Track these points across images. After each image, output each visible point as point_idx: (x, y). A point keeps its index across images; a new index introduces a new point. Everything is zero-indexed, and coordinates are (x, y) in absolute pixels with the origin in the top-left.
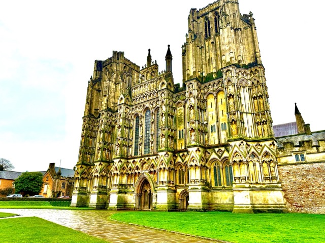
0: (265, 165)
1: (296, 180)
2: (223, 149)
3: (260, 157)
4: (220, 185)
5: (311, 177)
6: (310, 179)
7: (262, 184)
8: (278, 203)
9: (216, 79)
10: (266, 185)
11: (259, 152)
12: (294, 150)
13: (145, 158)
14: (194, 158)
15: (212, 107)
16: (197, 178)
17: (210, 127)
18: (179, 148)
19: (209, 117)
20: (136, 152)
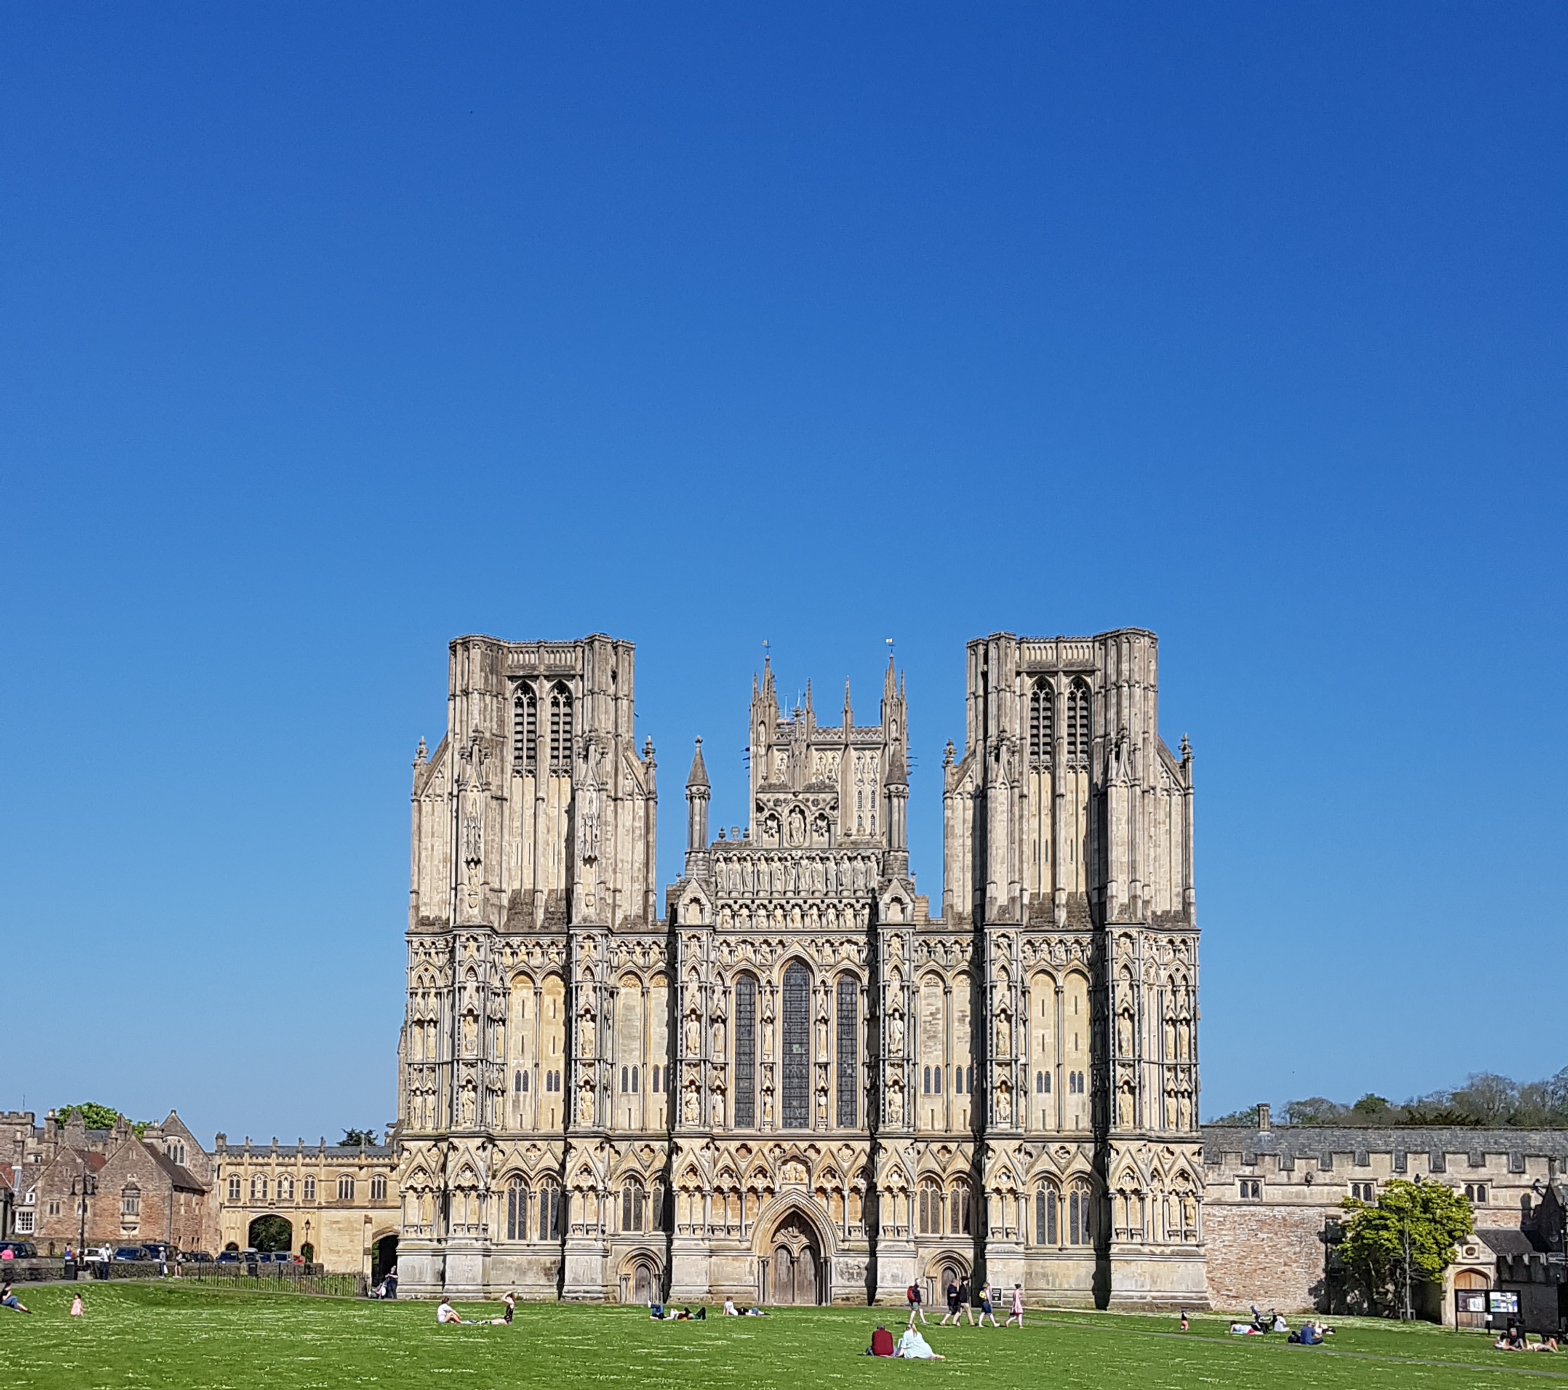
0: (1174, 1199)
1: (1235, 1241)
3: (1167, 1181)
4: (1052, 1241)
5: (1265, 1236)
6: (1263, 1239)
7: (1164, 1245)
8: (1194, 1290)
9: (1067, 931)
10: (1171, 1248)
11: (1167, 1167)
12: (1240, 1173)
13: (798, 1143)
14: (1004, 1170)
15: (1043, 1015)
16: (1010, 1223)
17: (1035, 1075)
18: (924, 1125)
19: (1034, 1043)
20: (745, 1115)
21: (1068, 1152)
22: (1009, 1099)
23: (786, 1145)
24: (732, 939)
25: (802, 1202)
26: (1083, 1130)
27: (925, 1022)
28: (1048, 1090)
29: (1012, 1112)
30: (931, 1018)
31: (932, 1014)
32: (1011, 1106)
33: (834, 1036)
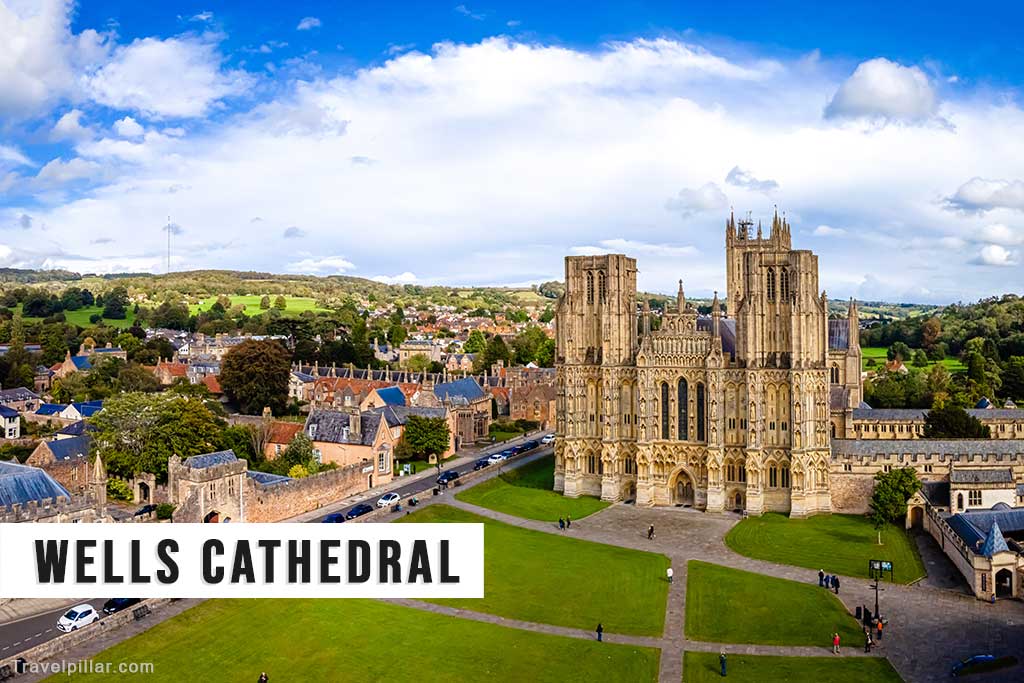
1: (842, 487)
2: (782, 451)
3: (816, 465)
4: (775, 486)
5: (852, 485)
8: (826, 506)
9: (780, 368)
10: (817, 490)
11: (816, 460)
12: (844, 461)
13: (683, 446)
14: (753, 463)
15: (772, 400)
16: (755, 483)
17: (769, 423)
18: (729, 441)
19: (769, 411)
20: (666, 436)
21: (780, 453)
23: (678, 446)
24: (659, 369)
25: (684, 467)
26: (787, 444)
27: (729, 402)
28: (774, 429)
31: (731, 399)
33: (696, 407)
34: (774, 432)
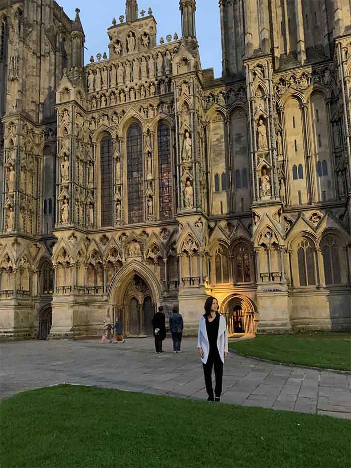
2: (322, 212)
13: (135, 231)
14: (268, 230)
15: (294, 127)
16: (275, 269)
17: (291, 168)
18: (216, 211)
19: (289, 147)
20: (107, 219)
21: (319, 217)
22: (268, 179)
23: (128, 233)
24: (96, 115)
25: (138, 267)
26: (330, 200)
27: (213, 145)
28: (301, 177)
29: (271, 187)
30: (217, 142)
31: (217, 140)
32: (270, 184)
33: (156, 163)
34: (302, 183)
